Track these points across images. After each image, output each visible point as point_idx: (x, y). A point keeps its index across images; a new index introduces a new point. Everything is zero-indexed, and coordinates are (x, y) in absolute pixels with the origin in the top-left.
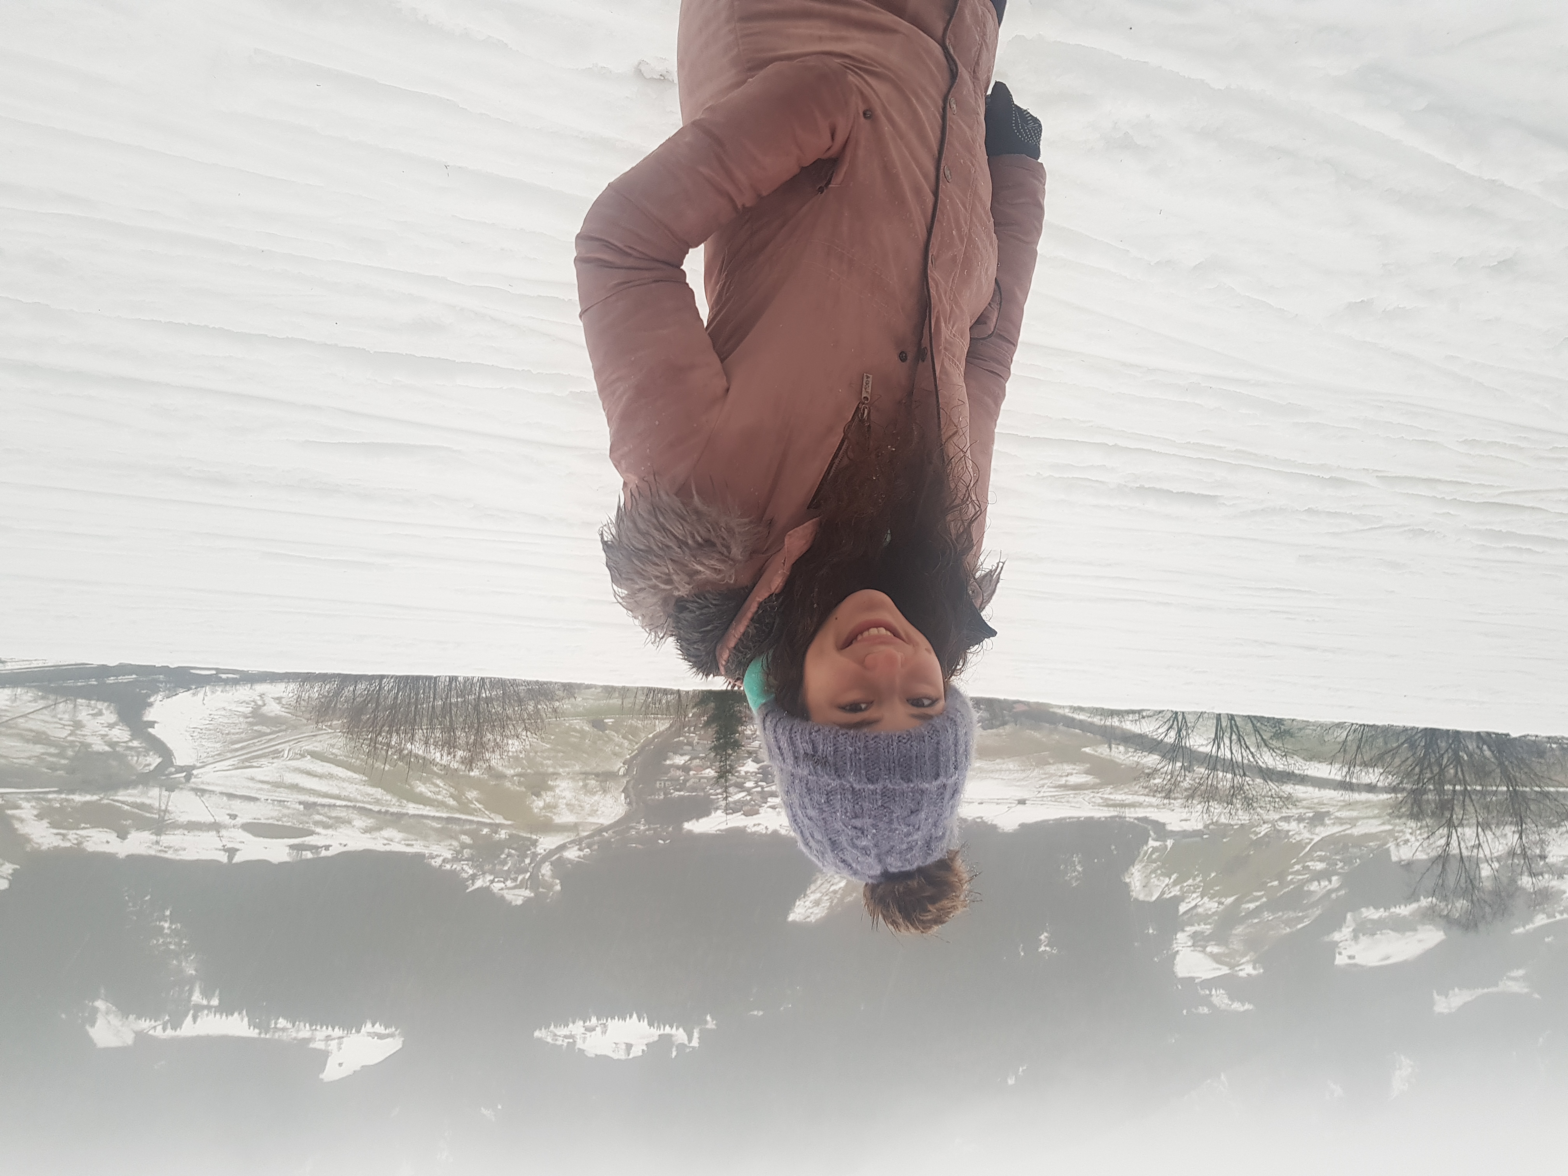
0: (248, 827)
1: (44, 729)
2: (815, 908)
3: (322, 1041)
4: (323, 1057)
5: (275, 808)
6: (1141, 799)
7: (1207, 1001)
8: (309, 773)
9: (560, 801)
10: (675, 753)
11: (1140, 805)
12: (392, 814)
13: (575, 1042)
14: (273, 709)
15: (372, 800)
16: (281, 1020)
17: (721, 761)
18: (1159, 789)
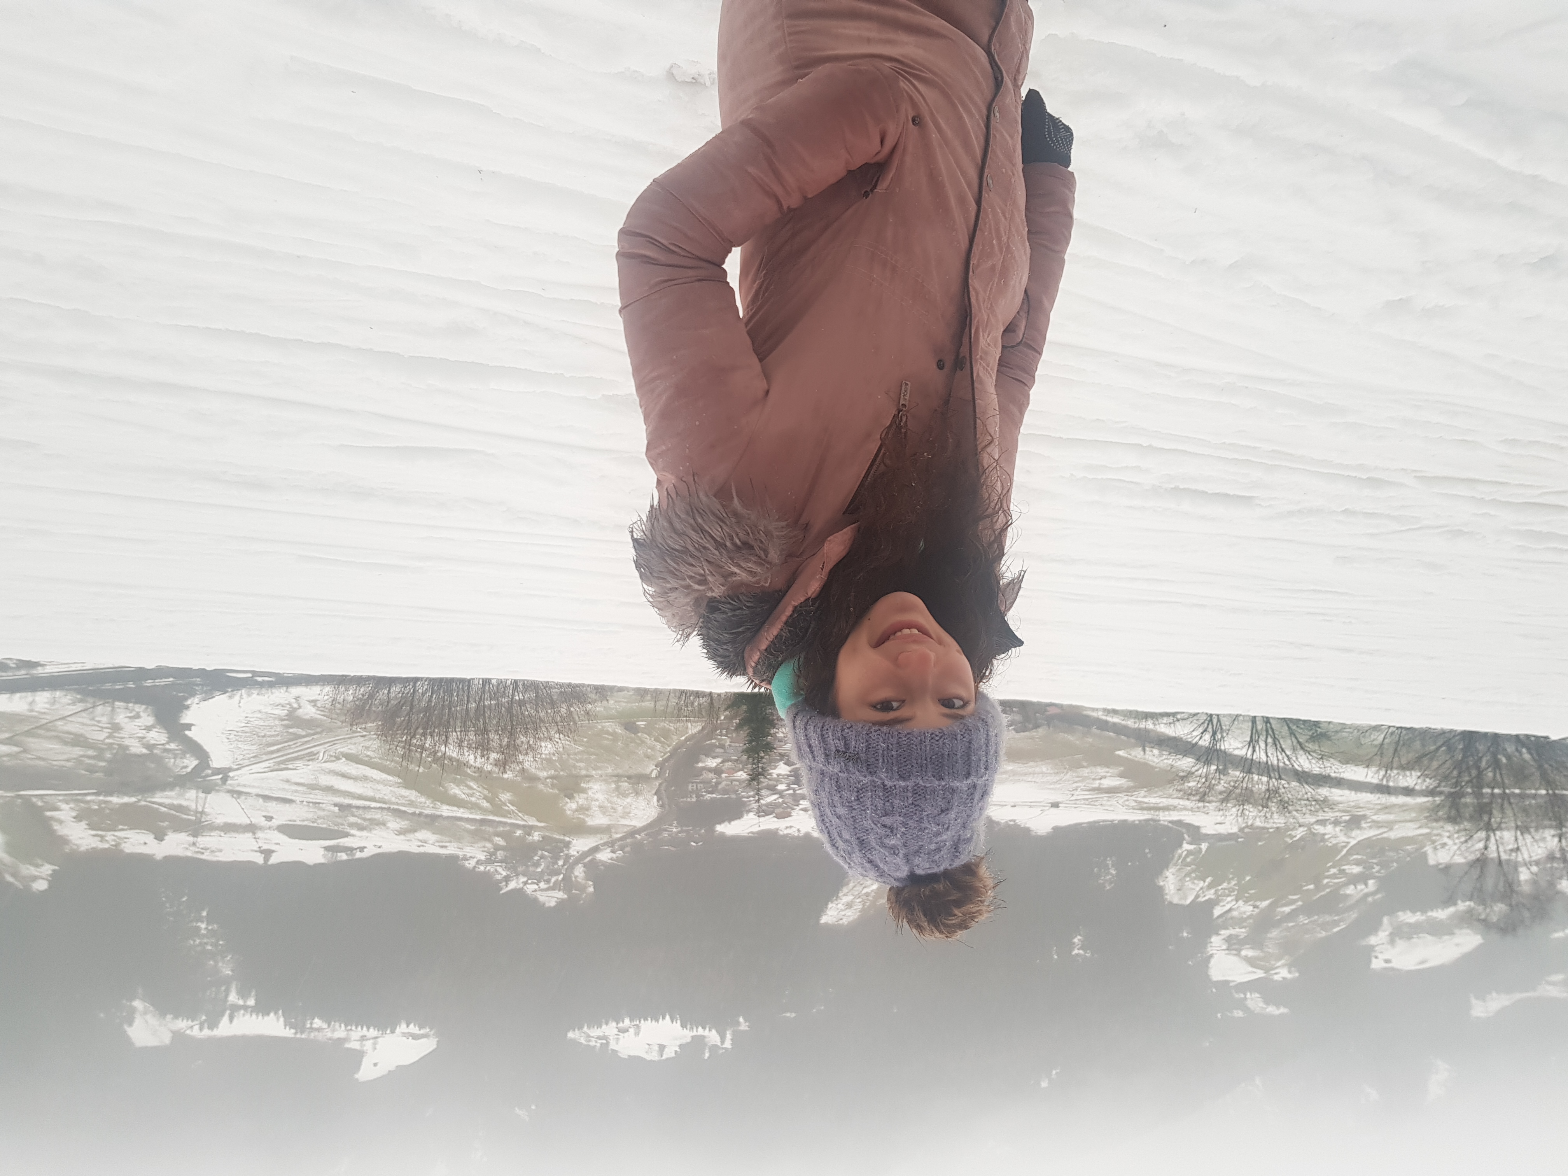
0: (282, 829)
1: (82, 731)
2: (848, 910)
3: (357, 1041)
4: (360, 1055)
6: (1176, 802)
7: (1241, 1004)
8: (344, 776)
10: (707, 756)
11: (1175, 808)
12: (427, 816)
13: (608, 1043)
14: (308, 711)
15: (407, 802)
16: (316, 1020)
17: (753, 764)
18: (1194, 793)
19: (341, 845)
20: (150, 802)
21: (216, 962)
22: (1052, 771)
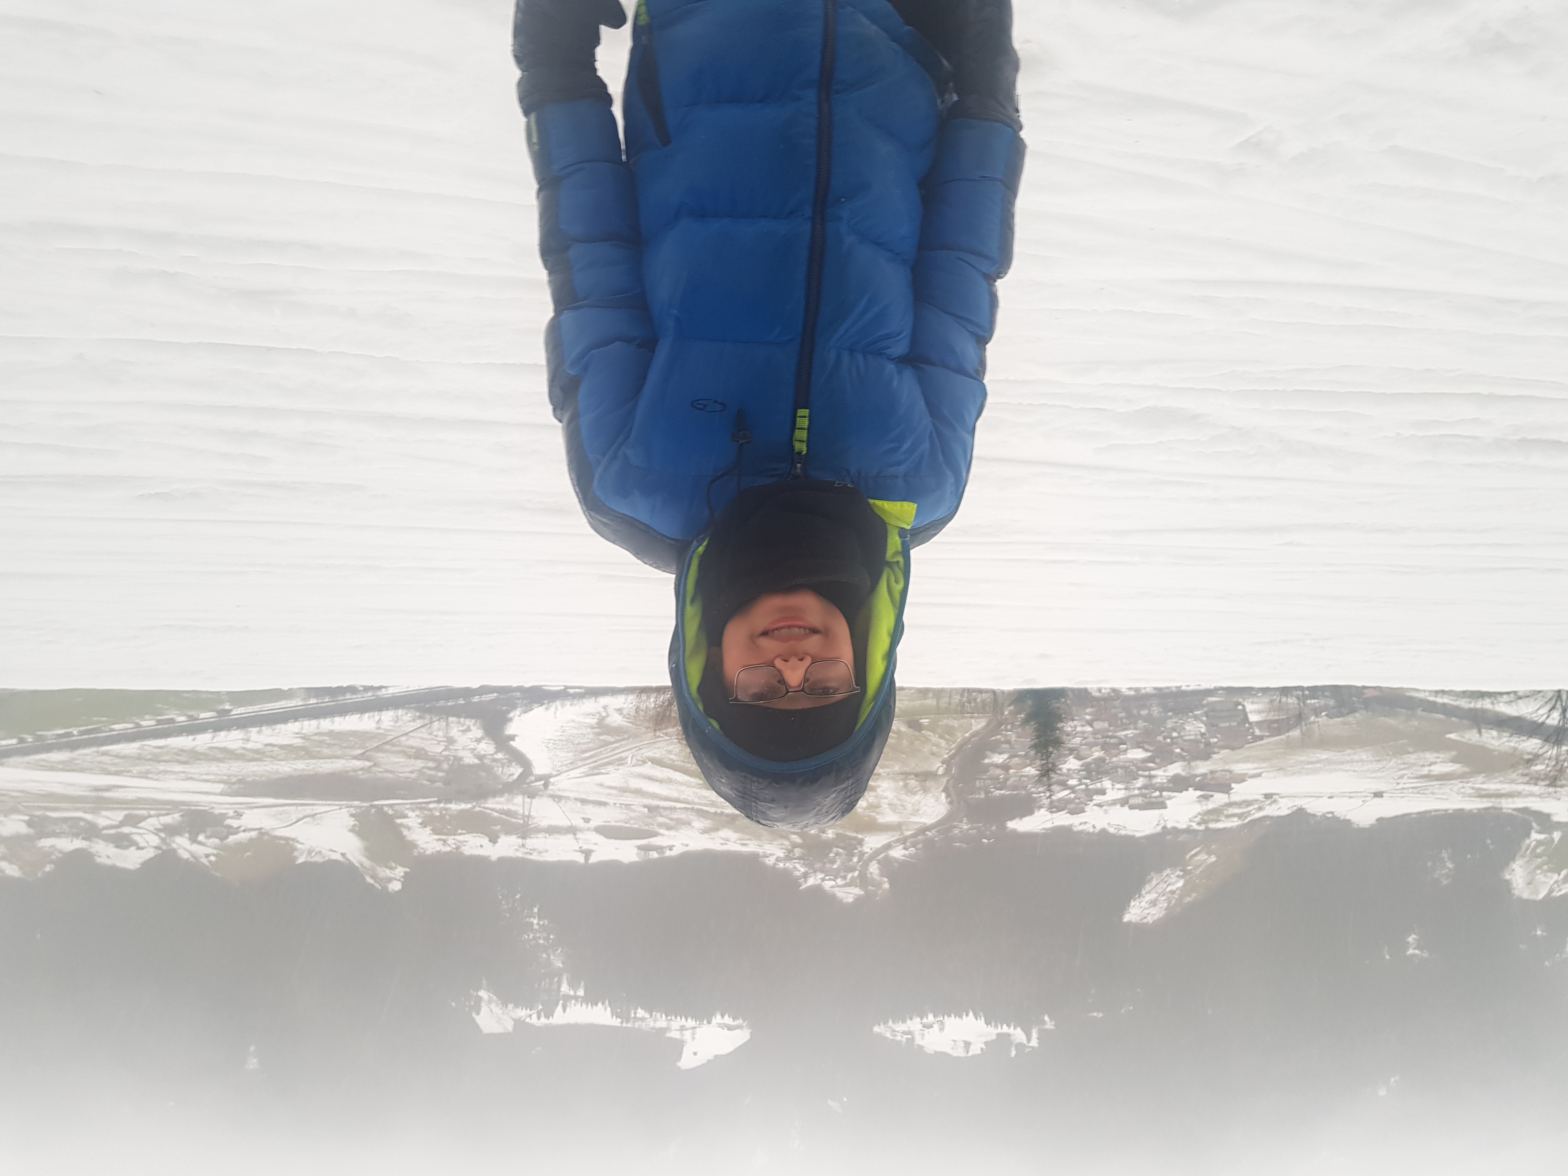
0: (601, 830)
1: (422, 745)
2: (1151, 909)
3: (677, 1030)
4: (679, 1045)
5: (623, 811)
6: (1520, 788)
8: (651, 779)
9: (883, 800)
10: (993, 751)
11: (1518, 794)
12: (727, 815)
13: (913, 1038)
14: (616, 720)
15: (708, 802)
16: (639, 1010)
17: (1042, 760)
18: (1542, 777)
19: (652, 843)
20: (484, 808)
21: (549, 955)
22: (1373, 759)
